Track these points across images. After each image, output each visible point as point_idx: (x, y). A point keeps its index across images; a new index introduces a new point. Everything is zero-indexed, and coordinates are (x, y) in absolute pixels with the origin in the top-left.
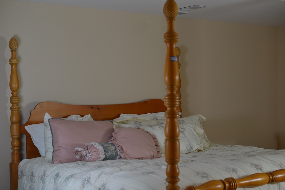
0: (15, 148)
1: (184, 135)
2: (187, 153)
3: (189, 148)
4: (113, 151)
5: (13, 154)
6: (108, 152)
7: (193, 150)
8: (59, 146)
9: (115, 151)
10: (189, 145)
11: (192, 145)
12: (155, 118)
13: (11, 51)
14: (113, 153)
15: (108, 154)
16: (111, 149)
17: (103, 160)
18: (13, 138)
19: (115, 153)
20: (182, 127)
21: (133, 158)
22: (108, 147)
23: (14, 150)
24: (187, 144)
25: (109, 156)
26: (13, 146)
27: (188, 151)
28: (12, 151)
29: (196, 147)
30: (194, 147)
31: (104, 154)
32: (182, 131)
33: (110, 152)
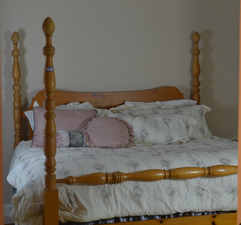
0: (17, 131)
1: (168, 126)
2: (167, 144)
3: (168, 140)
4: (79, 139)
5: (15, 136)
6: (74, 140)
7: (173, 141)
8: (38, 132)
9: (81, 139)
10: (169, 136)
11: (172, 137)
12: (158, 107)
13: (13, 44)
14: (79, 141)
15: (73, 141)
16: (77, 137)
17: (68, 147)
18: (16, 122)
19: (81, 141)
20: (170, 118)
21: (98, 147)
22: (74, 135)
23: (16, 132)
24: (167, 136)
25: (74, 143)
26: (16, 129)
27: (167, 142)
28: (15, 133)
29: (177, 138)
30: (174, 139)
31: (69, 141)
32: (168, 122)
33: (76, 140)
